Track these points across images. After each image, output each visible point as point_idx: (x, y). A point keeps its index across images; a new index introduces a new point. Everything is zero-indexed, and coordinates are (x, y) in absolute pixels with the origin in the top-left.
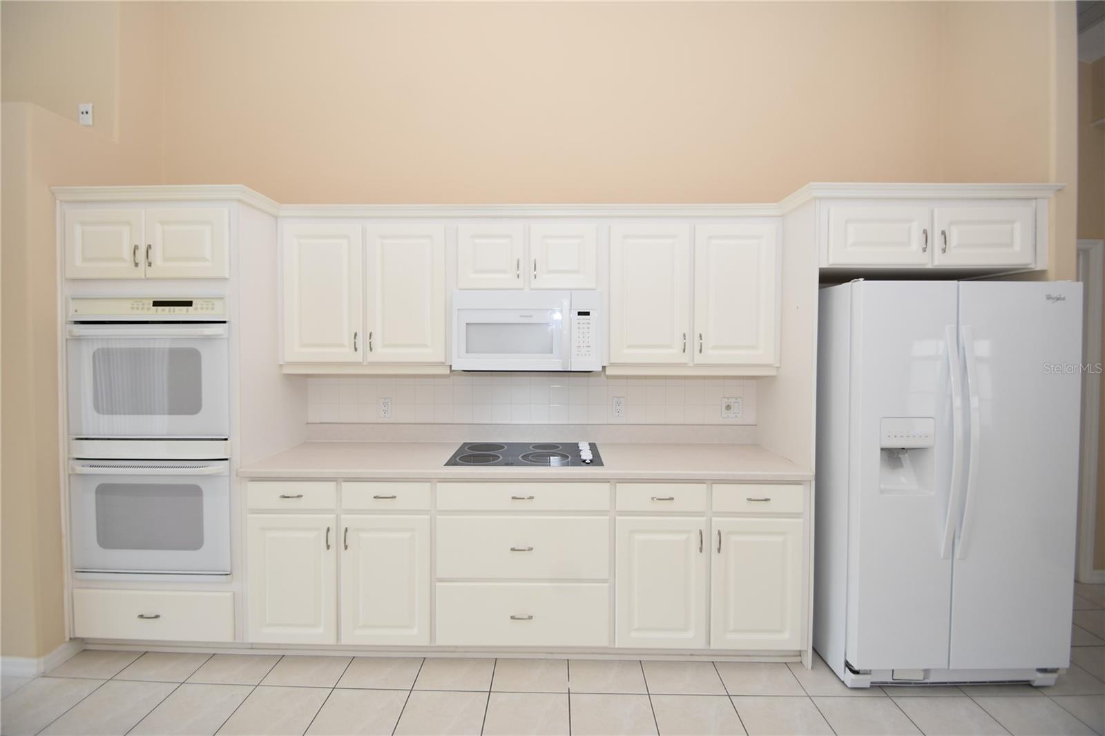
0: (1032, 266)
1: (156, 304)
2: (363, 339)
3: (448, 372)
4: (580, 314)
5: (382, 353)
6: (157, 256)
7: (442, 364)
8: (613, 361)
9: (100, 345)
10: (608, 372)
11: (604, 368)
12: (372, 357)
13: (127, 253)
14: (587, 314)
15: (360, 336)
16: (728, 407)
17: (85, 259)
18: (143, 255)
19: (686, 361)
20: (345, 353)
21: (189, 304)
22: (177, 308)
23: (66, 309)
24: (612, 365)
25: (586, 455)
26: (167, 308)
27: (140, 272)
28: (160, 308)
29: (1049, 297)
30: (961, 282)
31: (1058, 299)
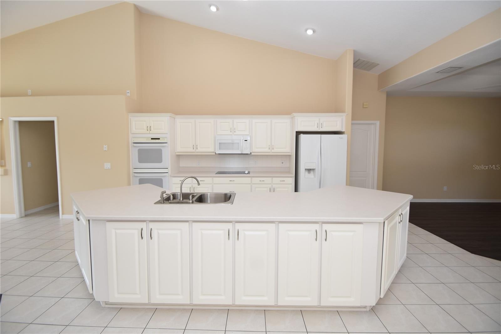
0: (341, 131)
1: (152, 139)
2: (195, 147)
3: (215, 154)
4: (245, 141)
5: (200, 150)
6: (152, 129)
7: (213, 152)
8: (253, 151)
9: (139, 148)
10: (252, 154)
11: (251, 153)
12: (197, 151)
13: (145, 128)
14: (247, 141)
15: (194, 146)
16: (282, 163)
17: (135, 129)
18: (149, 128)
19: (270, 151)
20: (191, 150)
21: (159, 139)
22: (157, 140)
23: (131, 141)
24: (253, 152)
25: (247, 172)
26: (154, 140)
27: (148, 132)
28: (153, 140)
29: (340, 138)
30: (322, 135)
31: (342, 138)
